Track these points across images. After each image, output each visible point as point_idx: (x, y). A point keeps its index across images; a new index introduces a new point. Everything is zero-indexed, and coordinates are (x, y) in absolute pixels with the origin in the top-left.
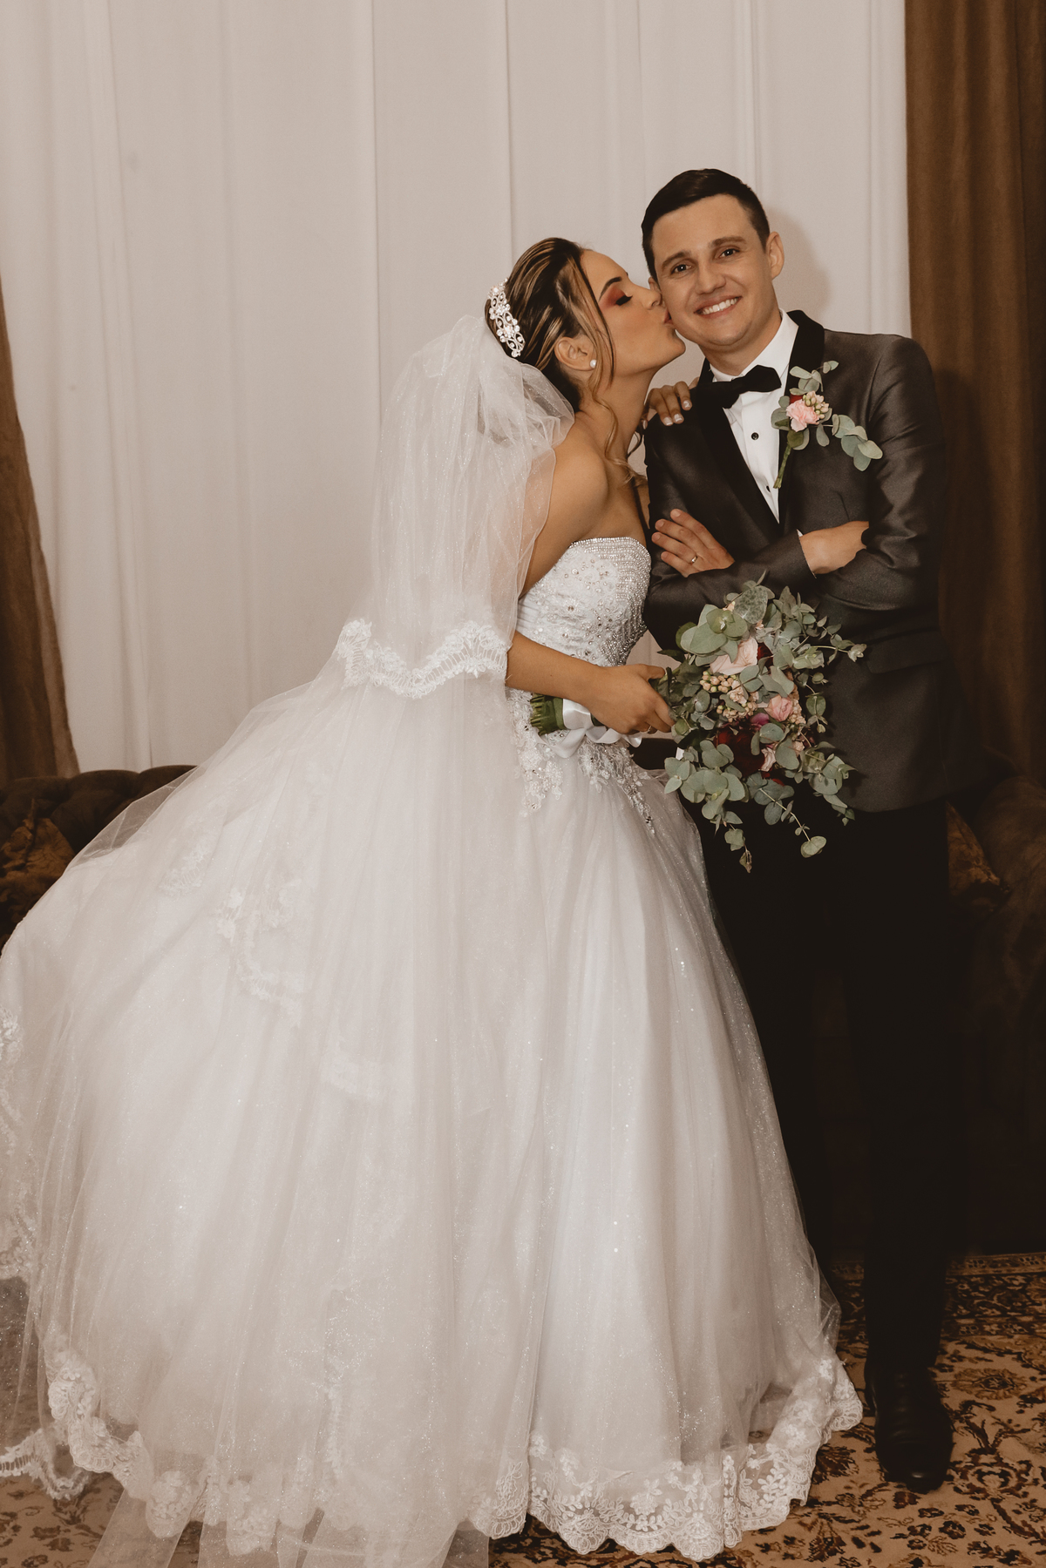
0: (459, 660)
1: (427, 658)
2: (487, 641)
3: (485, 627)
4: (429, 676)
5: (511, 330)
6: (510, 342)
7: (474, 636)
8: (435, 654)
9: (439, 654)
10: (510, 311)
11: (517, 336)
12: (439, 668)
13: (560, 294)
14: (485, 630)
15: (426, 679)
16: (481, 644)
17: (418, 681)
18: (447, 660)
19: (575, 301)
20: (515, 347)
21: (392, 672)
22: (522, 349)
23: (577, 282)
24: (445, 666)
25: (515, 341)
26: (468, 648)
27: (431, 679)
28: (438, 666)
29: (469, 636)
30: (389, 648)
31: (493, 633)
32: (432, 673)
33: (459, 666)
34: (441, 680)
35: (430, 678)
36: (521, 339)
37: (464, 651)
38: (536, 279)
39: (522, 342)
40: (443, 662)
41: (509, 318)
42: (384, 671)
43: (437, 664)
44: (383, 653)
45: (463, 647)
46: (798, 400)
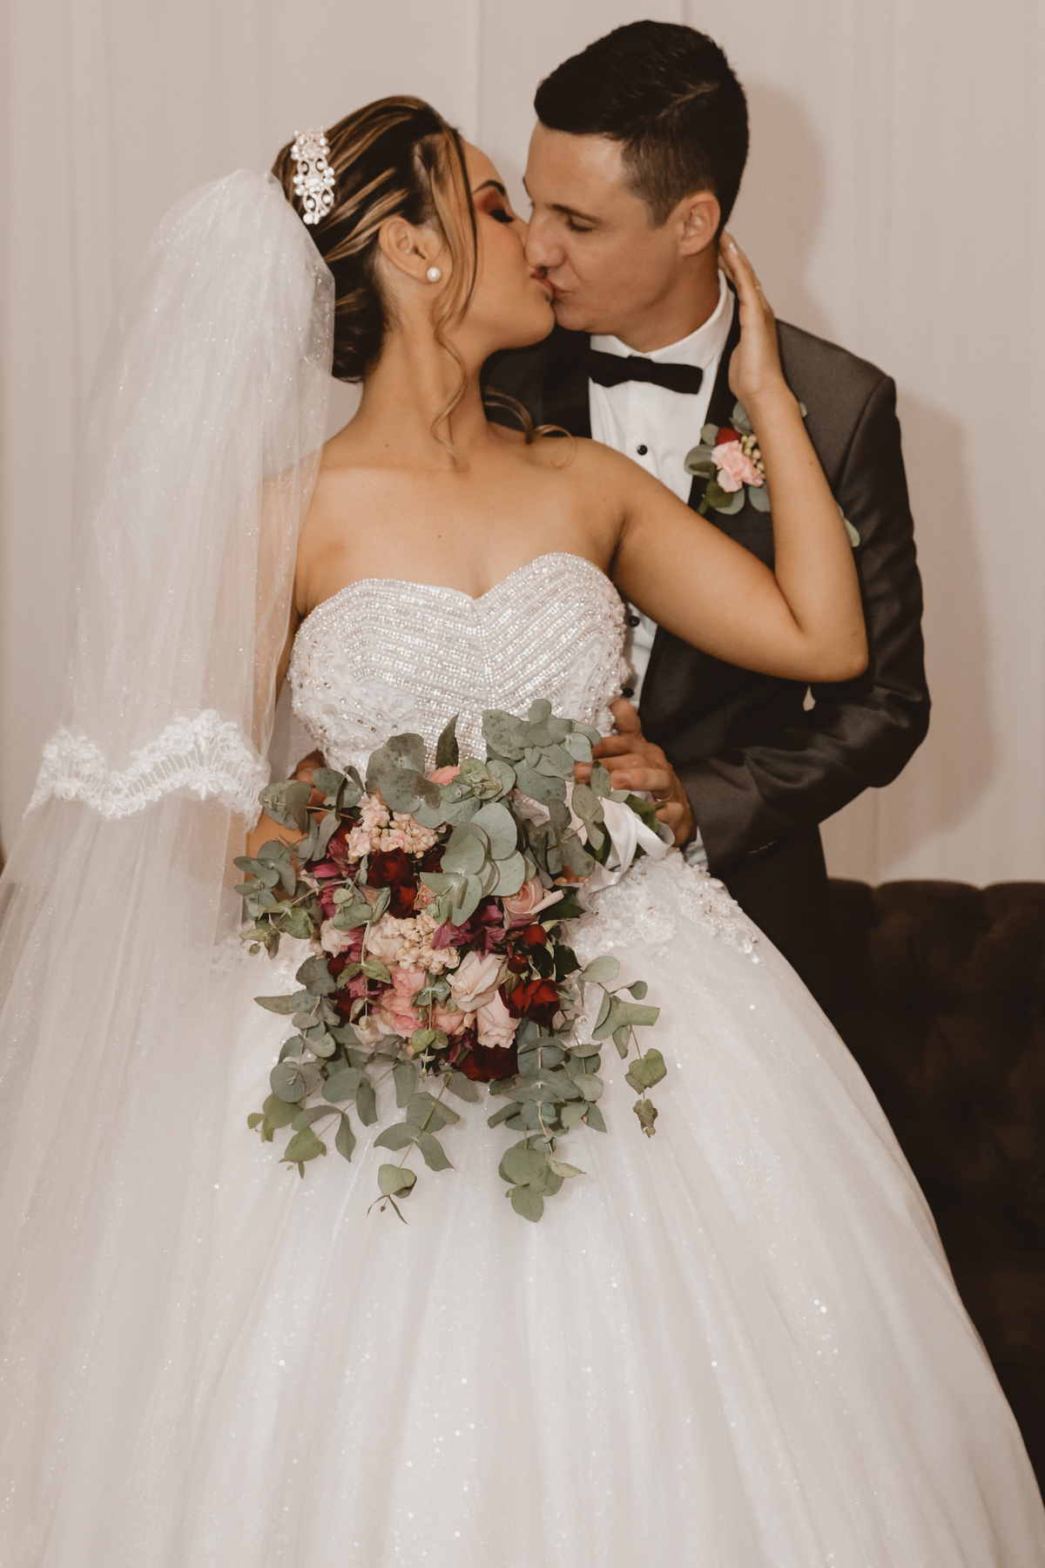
0: (182, 766)
1: (132, 753)
2: (228, 747)
3: (227, 724)
4: (135, 784)
5: (317, 184)
6: (309, 198)
7: (212, 734)
8: (145, 751)
9: (152, 751)
10: (327, 157)
11: (326, 192)
12: (151, 774)
13: (417, 161)
14: (228, 729)
15: (129, 788)
16: (218, 749)
17: (117, 791)
18: (163, 763)
19: (439, 178)
20: (313, 210)
21: (90, 776)
22: (324, 213)
23: (448, 157)
24: (161, 771)
25: (317, 198)
26: (199, 750)
27: (138, 791)
28: (148, 770)
29: (205, 733)
30: (84, 738)
31: (238, 737)
32: (139, 780)
33: (181, 776)
34: (154, 793)
35: (135, 788)
36: (329, 199)
37: (192, 753)
38: (386, 129)
39: (328, 205)
40: (156, 764)
41: (321, 165)
42: (77, 775)
43: (147, 768)
44: (75, 747)
45: (191, 747)
46: (731, 440)
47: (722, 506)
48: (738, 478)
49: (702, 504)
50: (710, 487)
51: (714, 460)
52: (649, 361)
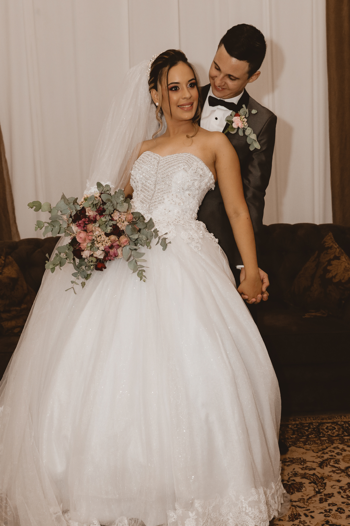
46: (239, 116)
47: (231, 131)
48: (237, 125)
49: (227, 130)
50: (230, 126)
51: (233, 120)
52: (224, 101)
